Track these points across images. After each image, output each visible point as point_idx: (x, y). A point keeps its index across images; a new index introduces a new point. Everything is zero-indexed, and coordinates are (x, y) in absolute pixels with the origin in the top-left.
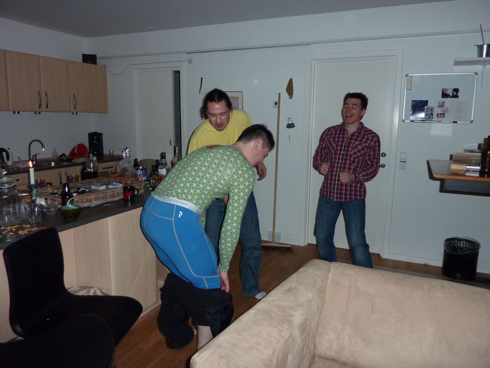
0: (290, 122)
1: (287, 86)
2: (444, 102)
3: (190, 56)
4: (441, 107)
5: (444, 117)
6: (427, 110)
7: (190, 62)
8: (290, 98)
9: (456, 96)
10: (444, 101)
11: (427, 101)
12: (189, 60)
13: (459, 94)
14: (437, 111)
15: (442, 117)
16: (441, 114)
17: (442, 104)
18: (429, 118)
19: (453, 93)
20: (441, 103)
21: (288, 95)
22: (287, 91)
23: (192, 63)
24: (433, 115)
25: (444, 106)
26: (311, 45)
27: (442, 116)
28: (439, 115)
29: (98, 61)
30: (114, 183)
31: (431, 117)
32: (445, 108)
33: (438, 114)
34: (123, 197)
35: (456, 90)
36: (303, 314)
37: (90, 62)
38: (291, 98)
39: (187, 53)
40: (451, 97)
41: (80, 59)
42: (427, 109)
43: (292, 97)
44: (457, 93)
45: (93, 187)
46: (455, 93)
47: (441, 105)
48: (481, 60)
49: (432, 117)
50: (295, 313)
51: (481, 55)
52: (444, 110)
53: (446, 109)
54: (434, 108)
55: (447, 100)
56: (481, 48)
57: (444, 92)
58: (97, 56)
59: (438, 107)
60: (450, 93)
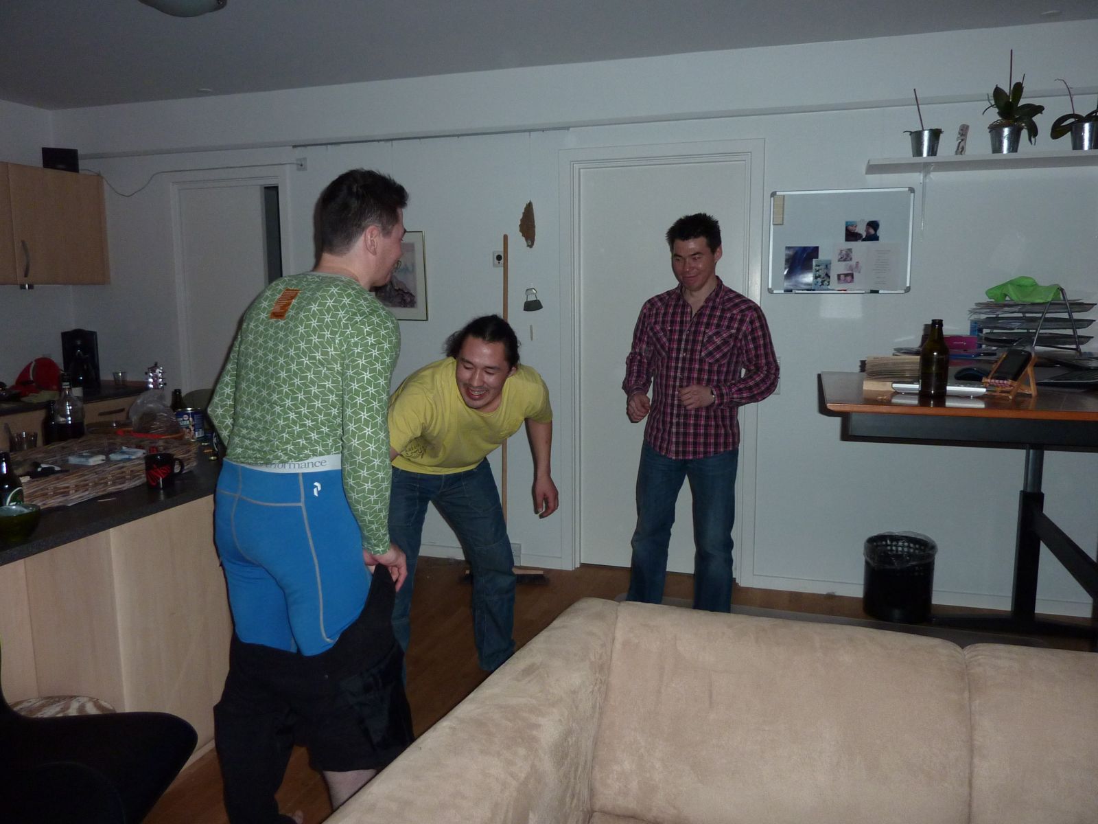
0: (532, 298)
1: (522, 220)
2: (850, 250)
3: (299, 153)
4: (844, 260)
5: (852, 281)
6: (818, 268)
7: (302, 165)
8: (528, 246)
9: (874, 238)
10: (849, 247)
11: (816, 249)
12: (299, 162)
14: (838, 268)
15: (847, 282)
16: (846, 275)
17: (848, 255)
18: (823, 284)
19: (867, 231)
20: (844, 252)
21: (524, 239)
22: (521, 230)
23: (305, 169)
24: (829, 277)
25: (851, 259)
26: (571, 129)
27: (849, 278)
28: (842, 277)
29: (82, 164)
30: (124, 448)
31: (826, 282)
32: (853, 263)
33: (839, 276)
34: (145, 480)
35: (874, 225)
36: (560, 720)
37: (60, 166)
38: (531, 246)
39: (295, 146)
40: (864, 240)
41: (38, 161)
42: (817, 266)
43: (533, 244)
44: (876, 230)
45: (73, 460)
46: (872, 231)
47: (846, 257)
48: (919, 161)
49: (829, 282)
50: (542, 721)
51: (918, 152)
52: (851, 268)
53: (855, 264)
54: (830, 263)
55: (858, 247)
56: (917, 137)
57: (850, 228)
58: (79, 153)
59: (839, 261)
60: (862, 230)
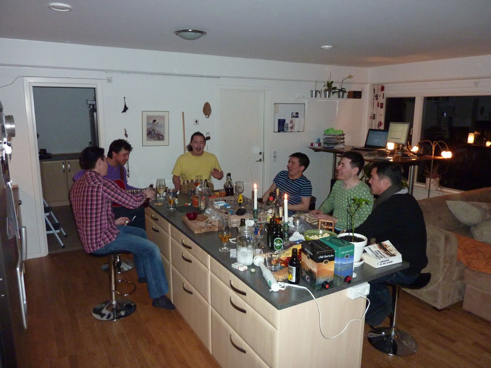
0: (208, 136)
1: (204, 108)
3: (109, 75)
5: (293, 129)
6: (286, 125)
7: (110, 80)
8: (206, 118)
9: (297, 117)
10: (292, 120)
11: (285, 120)
13: (299, 116)
14: (290, 125)
16: (292, 127)
19: (296, 115)
21: (204, 115)
22: (204, 111)
25: (292, 123)
26: (221, 78)
32: (293, 124)
33: (290, 127)
35: (297, 113)
39: (106, 72)
40: (295, 117)
44: (298, 115)
46: (297, 115)
47: (291, 122)
49: (288, 129)
51: (312, 96)
52: (293, 125)
54: (288, 124)
55: (294, 119)
57: (292, 114)
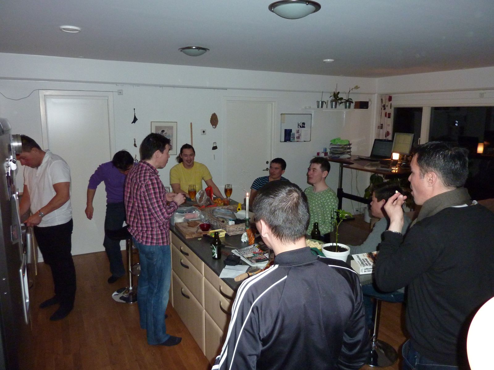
0: (215, 145)
1: (211, 118)
2: (299, 130)
3: (120, 87)
4: (298, 133)
5: (299, 139)
6: (292, 135)
7: (120, 93)
8: (213, 128)
9: (304, 127)
11: (291, 130)
13: (305, 126)
14: (296, 135)
15: (298, 139)
19: (302, 125)
20: (297, 131)
21: (211, 125)
22: (211, 122)
23: (122, 94)
24: (294, 137)
26: (228, 90)
33: (297, 137)
35: (304, 124)
40: (301, 127)
43: (215, 127)
46: (303, 125)
49: (294, 139)
51: (318, 107)
52: (299, 135)
57: (299, 124)
59: (296, 133)
